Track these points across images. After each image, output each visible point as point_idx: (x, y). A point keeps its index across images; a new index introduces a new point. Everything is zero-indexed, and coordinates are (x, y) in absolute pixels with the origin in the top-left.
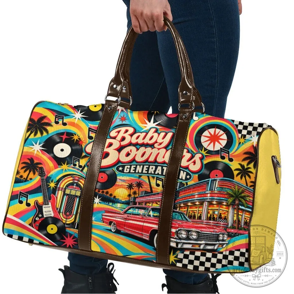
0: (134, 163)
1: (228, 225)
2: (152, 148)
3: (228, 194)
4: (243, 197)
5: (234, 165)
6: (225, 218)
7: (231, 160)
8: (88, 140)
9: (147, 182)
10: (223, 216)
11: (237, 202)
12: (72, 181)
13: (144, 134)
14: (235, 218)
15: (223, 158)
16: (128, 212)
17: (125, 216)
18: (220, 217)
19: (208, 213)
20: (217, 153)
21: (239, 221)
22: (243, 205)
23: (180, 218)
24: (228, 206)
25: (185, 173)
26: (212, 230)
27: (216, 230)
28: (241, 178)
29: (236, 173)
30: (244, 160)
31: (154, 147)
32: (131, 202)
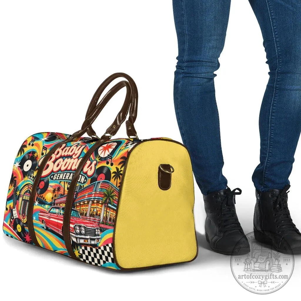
0: (60, 172)
1: (100, 221)
2: (71, 159)
3: (104, 194)
4: (112, 197)
5: (113, 169)
6: (99, 215)
7: (112, 165)
8: (41, 156)
9: (63, 186)
10: (98, 213)
11: (108, 201)
12: (27, 189)
13: (69, 147)
14: (105, 215)
15: (108, 163)
16: (50, 212)
17: (49, 215)
18: (97, 214)
19: (91, 210)
20: (105, 159)
21: (107, 216)
22: (110, 204)
23: (76, 216)
24: (102, 204)
25: (84, 177)
26: (92, 225)
27: (94, 225)
28: (115, 180)
29: (113, 175)
30: (120, 164)
31: (72, 158)
32: (52, 204)
